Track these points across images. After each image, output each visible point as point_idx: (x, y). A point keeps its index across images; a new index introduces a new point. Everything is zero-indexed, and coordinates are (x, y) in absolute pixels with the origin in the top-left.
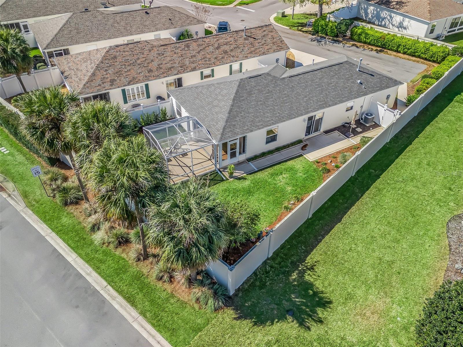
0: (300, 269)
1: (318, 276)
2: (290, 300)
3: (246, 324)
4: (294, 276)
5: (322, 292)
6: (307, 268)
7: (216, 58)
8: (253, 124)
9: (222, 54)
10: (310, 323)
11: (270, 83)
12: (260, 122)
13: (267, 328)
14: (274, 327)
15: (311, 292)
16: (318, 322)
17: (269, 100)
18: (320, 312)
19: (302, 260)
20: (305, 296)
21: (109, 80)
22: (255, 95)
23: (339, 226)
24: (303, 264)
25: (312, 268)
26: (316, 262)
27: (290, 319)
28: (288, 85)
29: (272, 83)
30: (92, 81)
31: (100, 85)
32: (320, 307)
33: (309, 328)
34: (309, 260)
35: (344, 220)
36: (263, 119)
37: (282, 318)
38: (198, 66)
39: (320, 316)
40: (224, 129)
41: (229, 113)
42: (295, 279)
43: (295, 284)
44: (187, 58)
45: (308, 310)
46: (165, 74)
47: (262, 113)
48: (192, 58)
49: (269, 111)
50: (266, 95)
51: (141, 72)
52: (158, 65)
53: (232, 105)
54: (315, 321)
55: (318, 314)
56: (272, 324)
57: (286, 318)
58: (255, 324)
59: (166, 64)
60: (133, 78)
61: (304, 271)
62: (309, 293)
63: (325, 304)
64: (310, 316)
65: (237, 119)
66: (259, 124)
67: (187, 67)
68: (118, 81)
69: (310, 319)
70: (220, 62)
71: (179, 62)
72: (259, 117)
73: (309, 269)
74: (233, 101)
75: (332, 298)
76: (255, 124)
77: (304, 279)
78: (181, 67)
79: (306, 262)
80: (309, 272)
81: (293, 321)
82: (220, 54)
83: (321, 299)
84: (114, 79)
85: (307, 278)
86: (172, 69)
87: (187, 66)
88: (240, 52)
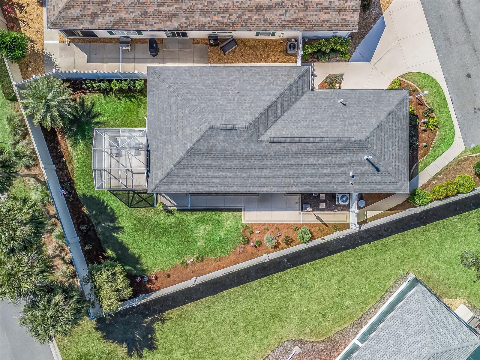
0: (156, 316)
1: (163, 328)
2: (133, 334)
3: (99, 334)
4: (148, 320)
5: (156, 340)
6: (160, 319)
7: (240, 16)
8: (193, 185)
9: (252, 11)
10: (134, 353)
11: (241, 143)
12: (202, 185)
13: (108, 343)
14: (113, 345)
15: (150, 336)
16: (139, 356)
17: (228, 164)
18: (145, 352)
19: (162, 311)
20: (145, 337)
21: (89, 13)
22: (215, 153)
23: (211, 298)
24: (161, 314)
25: (163, 321)
26: (170, 318)
27: (125, 345)
28: (262, 151)
29: (244, 143)
30: (70, 9)
31: (78, 18)
32: (147, 349)
33: (131, 356)
34: (166, 314)
35: (219, 294)
36: (208, 183)
37: (121, 342)
38: (209, 23)
39: (143, 354)
40: (161, 181)
41: (175, 166)
42: (147, 322)
43: (144, 326)
44: (201, 4)
45: (139, 346)
46: (162, 25)
47: (210, 177)
48: (207, 6)
49: (218, 177)
50: (228, 157)
51: (132, 12)
52: (158, 6)
53: (183, 158)
54: (138, 355)
55: (143, 352)
56: (113, 342)
57: (123, 344)
58: (103, 337)
59: (169, 6)
60: (121, 18)
61: (157, 319)
62: (148, 336)
63: (152, 347)
64: (137, 350)
65: (179, 175)
66: (200, 187)
67: (194, 21)
68: (101, 18)
69: (136, 352)
70: (242, 26)
71: (188, 8)
72: (205, 180)
73: (161, 320)
74: (186, 153)
75: (160, 347)
76: (196, 185)
77: (153, 325)
78: (187, 18)
79: (164, 314)
80: (159, 322)
81: (125, 348)
82: (249, 11)
83: (152, 343)
84: (96, 14)
85: (155, 326)
86: (173, 19)
87: (194, 19)
88: (280, 15)
